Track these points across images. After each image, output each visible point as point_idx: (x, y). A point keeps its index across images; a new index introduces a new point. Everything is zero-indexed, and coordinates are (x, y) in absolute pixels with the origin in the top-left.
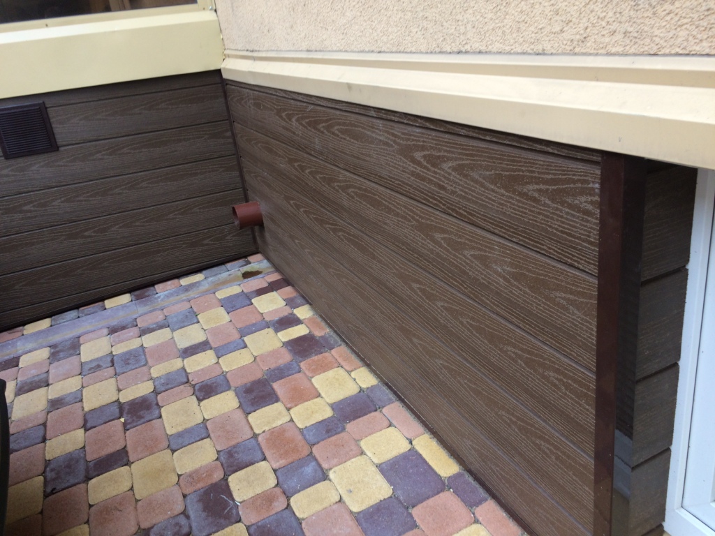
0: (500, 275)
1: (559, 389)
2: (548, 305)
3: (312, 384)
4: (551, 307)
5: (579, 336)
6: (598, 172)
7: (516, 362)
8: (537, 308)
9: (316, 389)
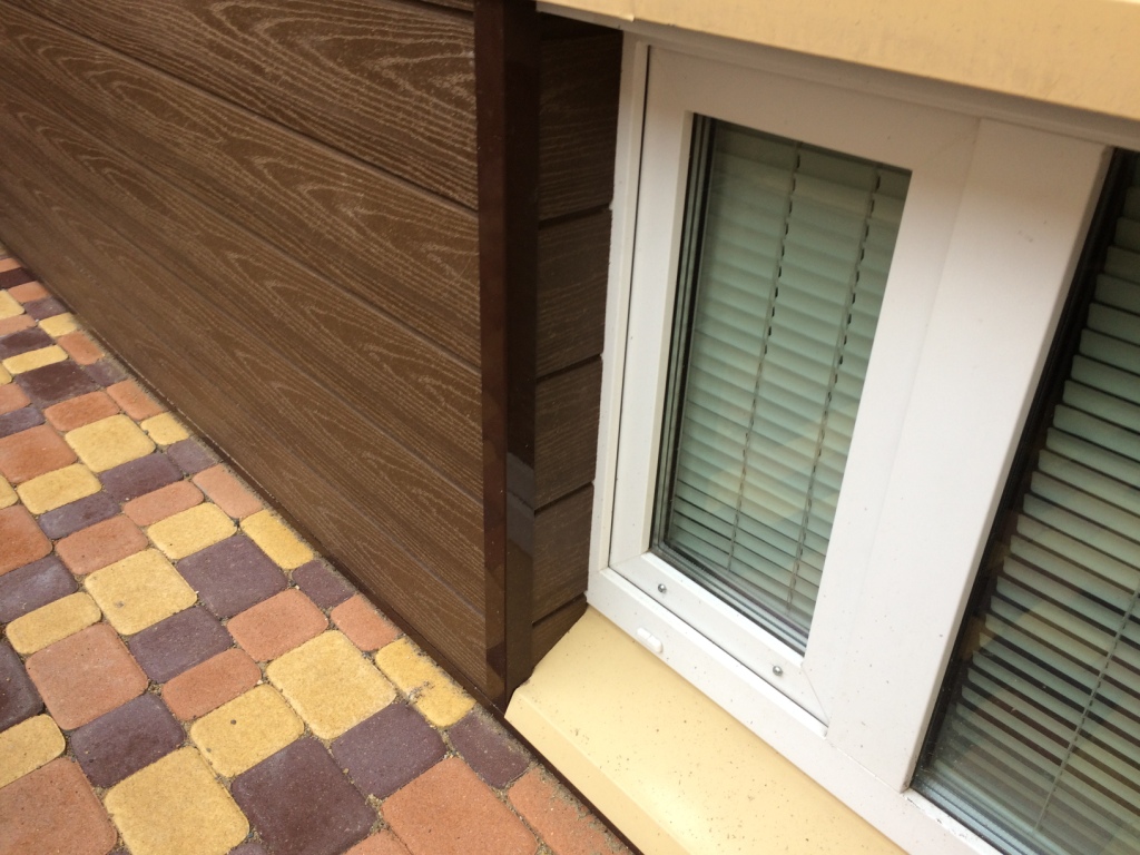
0: (351, 223)
1: (438, 402)
2: (418, 267)
3: (65, 443)
4: (421, 270)
5: (460, 312)
6: (471, 30)
7: (381, 368)
8: (404, 274)
9: (71, 451)
